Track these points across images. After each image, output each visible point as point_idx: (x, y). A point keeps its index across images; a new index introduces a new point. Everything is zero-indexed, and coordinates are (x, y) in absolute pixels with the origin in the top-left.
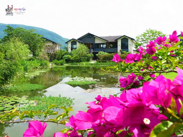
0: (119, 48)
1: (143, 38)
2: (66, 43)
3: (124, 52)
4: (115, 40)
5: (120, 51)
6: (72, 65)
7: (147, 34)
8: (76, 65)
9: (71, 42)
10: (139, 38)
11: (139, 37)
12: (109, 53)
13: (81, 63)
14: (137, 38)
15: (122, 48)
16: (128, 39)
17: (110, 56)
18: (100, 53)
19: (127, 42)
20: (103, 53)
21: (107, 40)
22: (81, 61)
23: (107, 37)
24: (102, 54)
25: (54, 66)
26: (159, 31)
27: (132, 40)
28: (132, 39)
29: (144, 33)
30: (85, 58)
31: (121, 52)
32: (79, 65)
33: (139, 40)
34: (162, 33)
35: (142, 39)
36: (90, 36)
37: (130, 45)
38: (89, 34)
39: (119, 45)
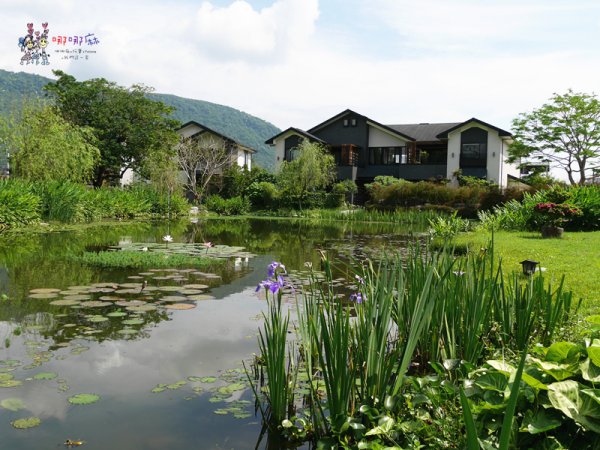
0: (453, 165)
1: (539, 124)
2: (267, 142)
3: (470, 179)
4: (438, 137)
5: (455, 174)
6: (272, 215)
7: (557, 110)
10: (526, 126)
11: (524, 122)
12: (412, 181)
13: (308, 211)
14: (518, 127)
15: (461, 166)
16: (486, 133)
17: (413, 190)
18: (381, 180)
19: (483, 145)
20: (392, 179)
21: (412, 137)
22: (307, 206)
23: (413, 127)
24: (386, 183)
25: (208, 215)
27: (500, 135)
28: (502, 133)
29: (545, 105)
30: (323, 196)
31: (458, 179)
32: (295, 217)
33: (527, 134)
35: (536, 129)
36: (354, 122)
37: (494, 155)
38: (349, 115)
39: (453, 156)
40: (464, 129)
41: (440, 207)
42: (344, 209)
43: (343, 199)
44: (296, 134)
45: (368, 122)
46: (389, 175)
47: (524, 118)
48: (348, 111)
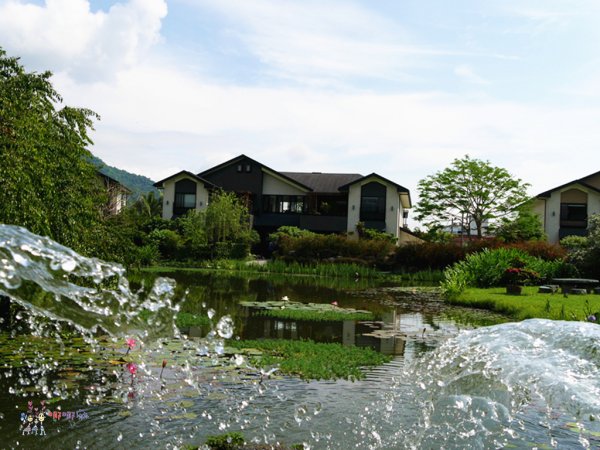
0: (353, 218)
1: (442, 186)
2: (156, 185)
3: (372, 232)
4: (339, 189)
5: (357, 226)
7: (458, 173)
8: (196, 270)
9: (177, 183)
10: (431, 187)
11: (430, 183)
12: (317, 232)
14: (424, 187)
16: (385, 187)
17: (326, 242)
19: (382, 199)
20: (297, 230)
21: (309, 186)
23: (307, 176)
24: (292, 234)
26: (500, 168)
29: (448, 170)
30: (229, 246)
31: (360, 231)
32: (207, 268)
33: (431, 194)
34: (508, 176)
35: (438, 190)
36: (248, 169)
37: (392, 209)
38: (243, 160)
39: (354, 208)
40: (364, 183)
41: (352, 259)
42: (249, 260)
43: (249, 250)
44: (188, 177)
45: (263, 169)
46: (294, 226)
47: (431, 180)
48: (243, 156)
